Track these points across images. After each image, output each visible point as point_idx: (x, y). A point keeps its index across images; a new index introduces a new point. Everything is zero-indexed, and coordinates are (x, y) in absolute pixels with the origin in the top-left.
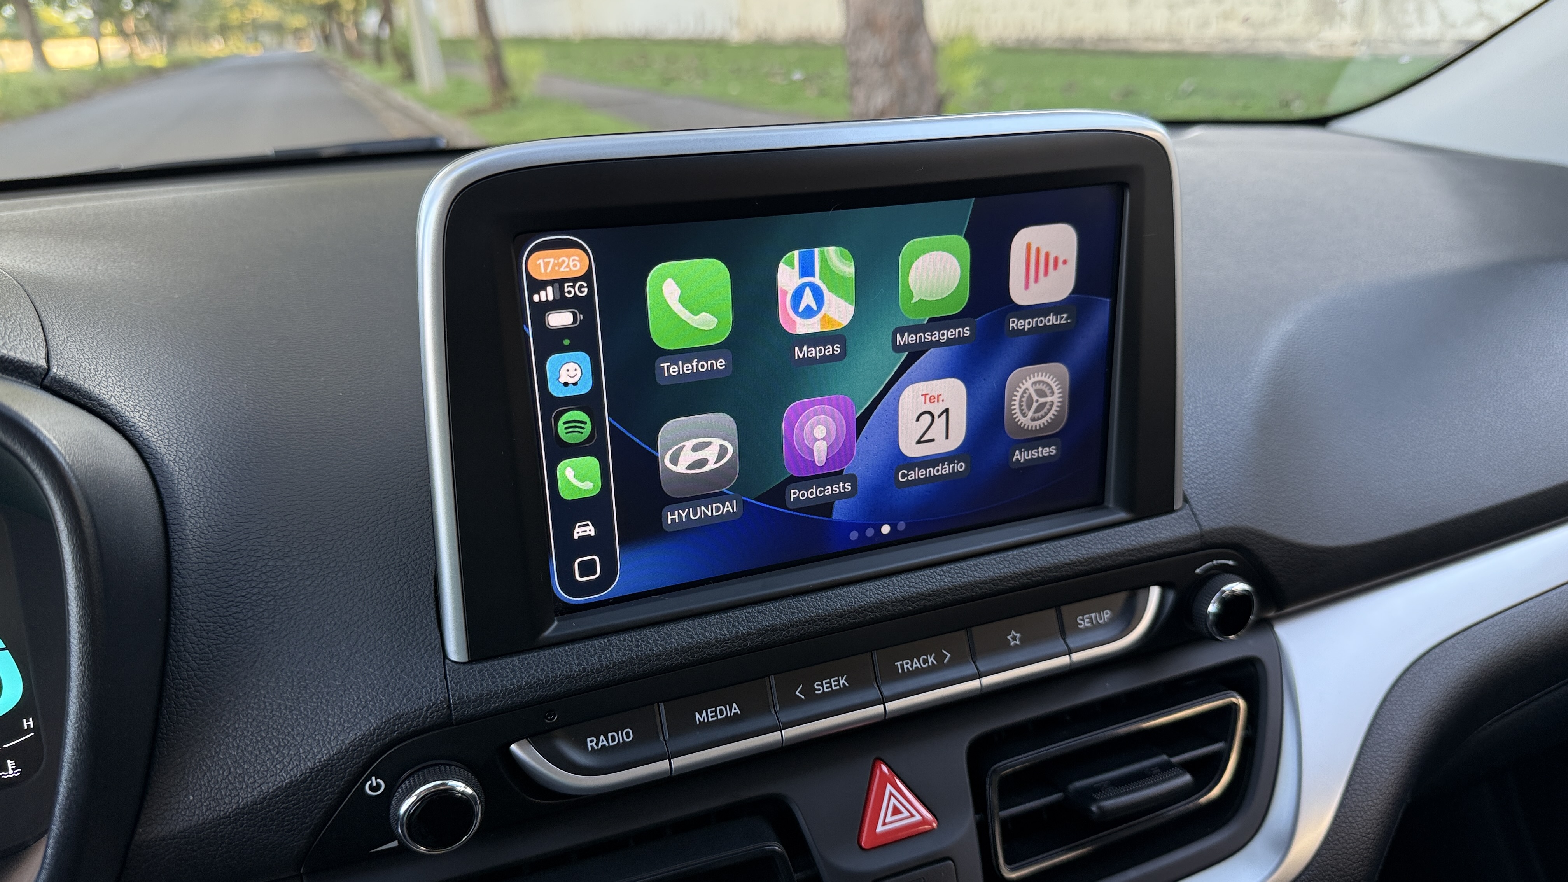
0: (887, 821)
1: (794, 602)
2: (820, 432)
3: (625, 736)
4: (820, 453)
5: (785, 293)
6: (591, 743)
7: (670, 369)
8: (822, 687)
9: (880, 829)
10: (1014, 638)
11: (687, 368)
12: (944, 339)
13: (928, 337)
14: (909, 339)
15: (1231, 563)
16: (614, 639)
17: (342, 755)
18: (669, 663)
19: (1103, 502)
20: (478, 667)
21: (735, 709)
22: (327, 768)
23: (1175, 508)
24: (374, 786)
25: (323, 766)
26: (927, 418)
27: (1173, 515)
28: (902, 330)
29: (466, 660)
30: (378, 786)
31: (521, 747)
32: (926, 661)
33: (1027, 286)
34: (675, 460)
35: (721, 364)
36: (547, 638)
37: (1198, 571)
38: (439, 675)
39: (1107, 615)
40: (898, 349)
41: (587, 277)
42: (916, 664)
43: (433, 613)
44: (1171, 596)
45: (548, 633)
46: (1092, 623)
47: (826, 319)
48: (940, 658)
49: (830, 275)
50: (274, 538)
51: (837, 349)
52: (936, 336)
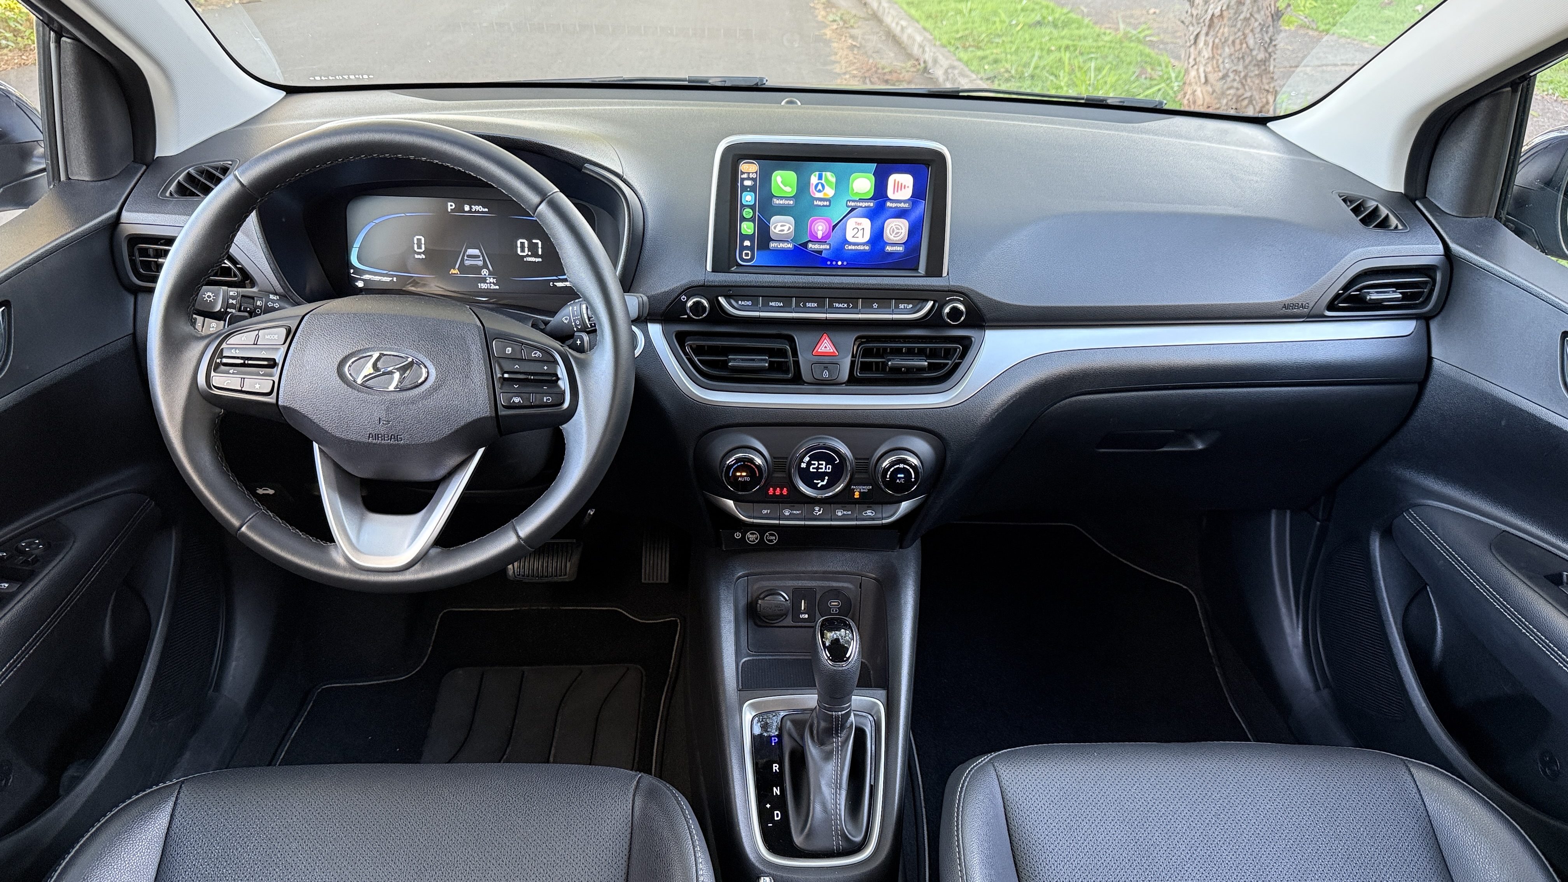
1: (803, 277)
2: (820, 228)
3: (749, 303)
4: (820, 235)
5: (812, 184)
6: (740, 302)
7: (776, 202)
8: (808, 305)
9: (819, 350)
10: (875, 305)
11: (781, 202)
12: (864, 206)
13: (858, 204)
14: (853, 204)
15: (962, 299)
16: (751, 276)
17: (677, 287)
18: (763, 286)
20: (714, 273)
21: (782, 304)
22: (674, 290)
23: (942, 276)
24: (683, 297)
25: (672, 290)
26: (856, 230)
27: (941, 278)
28: (850, 201)
29: (711, 271)
30: (685, 298)
31: (721, 298)
33: (894, 193)
34: (775, 228)
35: (791, 202)
37: (947, 299)
38: (704, 273)
39: (911, 306)
40: (848, 206)
41: (756, 173)
42: (840, 305)
43: (704, 255)
44: (937, 305)
45: (732, 269)
46: (904, 307)
47: (825, 194)
48: (848, 306)
49: (827, 180)
51: (828, 203)
52: (861, 204)
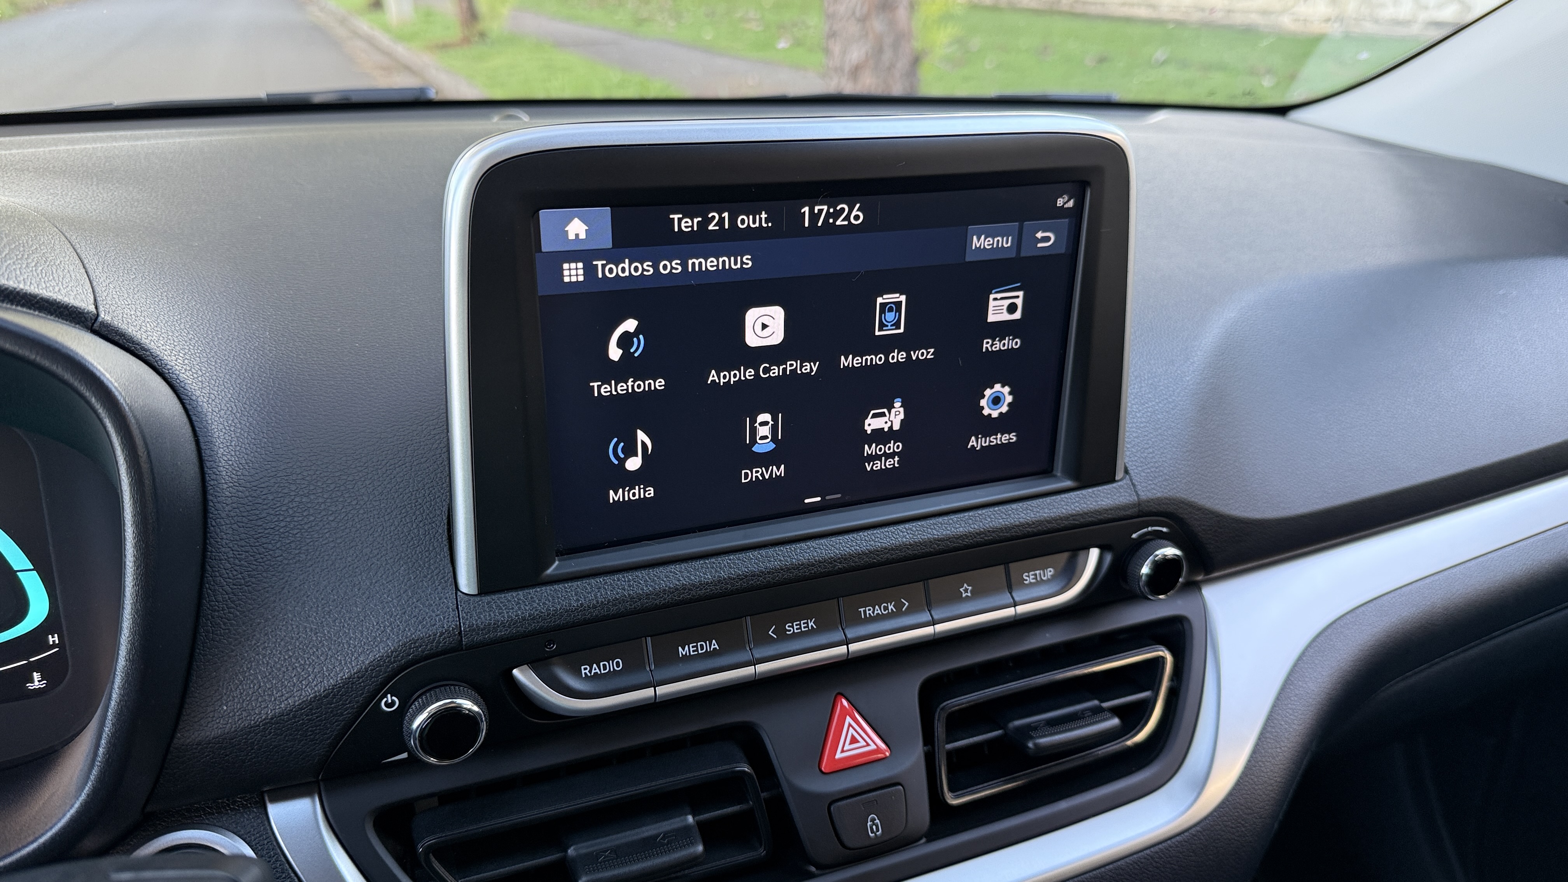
0: (845, 749)
1: (771, 551)
3: (615, 665)
6: (585, 670)
8: (792, 628)
9: (839, 755)
10: (966, 590)
15: (1165, 530)
16: (608, 579)
17: (362, 675)
18: (657, 602)
19: (1052, 470)
20: (487, 599)
21: (715, 645)
22: (349, 684)
23: (1117, 478)
24: (389, 703)
25: (345, 683)
27: (1114, 485)
29: (476, 593)
30: (393, 703)
31: (522, 671)
32: (886, 608)
36: (549, 576)
37: (1134, 536)
38: (452, 606)
39: (1050, 572)
42: (878, 611)
43: (446, 549)
44: (1108, 558)
45: (550, 571)
46: (1036, 578)
48: (899, 606)
50: (300, 477)
